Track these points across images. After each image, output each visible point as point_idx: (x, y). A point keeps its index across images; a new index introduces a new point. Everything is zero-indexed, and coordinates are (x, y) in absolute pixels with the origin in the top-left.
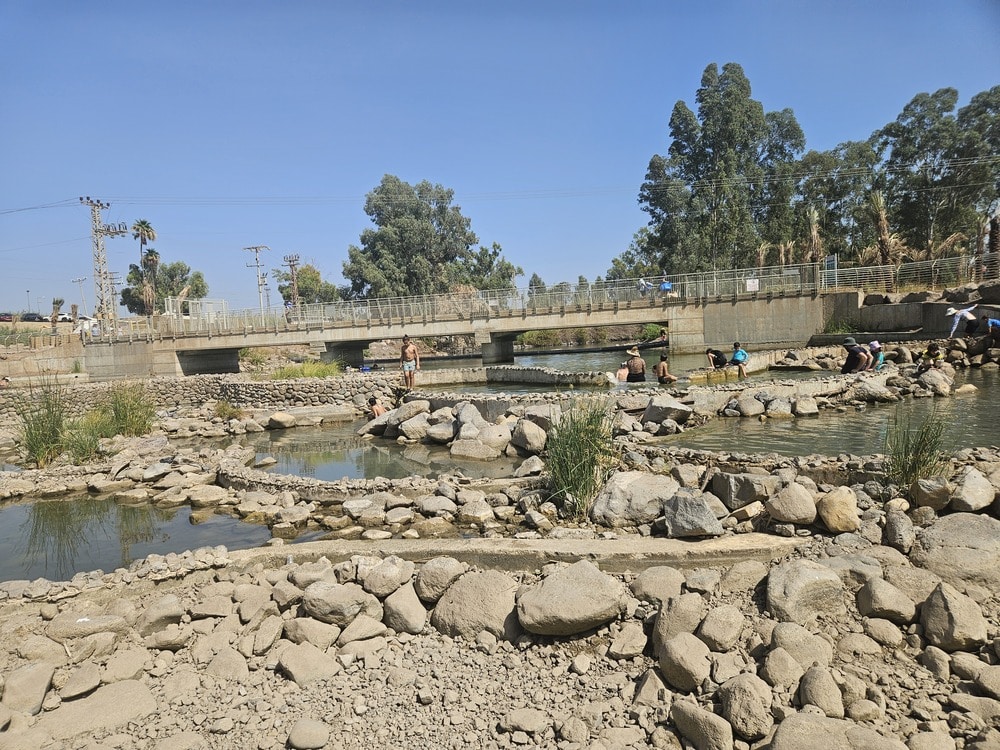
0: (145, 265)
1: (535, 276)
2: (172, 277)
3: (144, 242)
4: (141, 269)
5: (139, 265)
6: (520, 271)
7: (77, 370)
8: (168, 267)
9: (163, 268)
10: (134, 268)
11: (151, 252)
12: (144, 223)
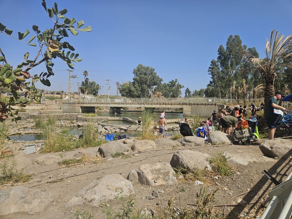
0: (85, 82)
1: (188, 88)
2: (92, 85)
3: (86, 76)
4: (84, 82)
5: (84, 81)
6: (183, 87)
7: (61, 109)
8: (91, 82)
9: (90, 82)
10: (83, 82)
11: (87, 79)
12: (86, 71)
